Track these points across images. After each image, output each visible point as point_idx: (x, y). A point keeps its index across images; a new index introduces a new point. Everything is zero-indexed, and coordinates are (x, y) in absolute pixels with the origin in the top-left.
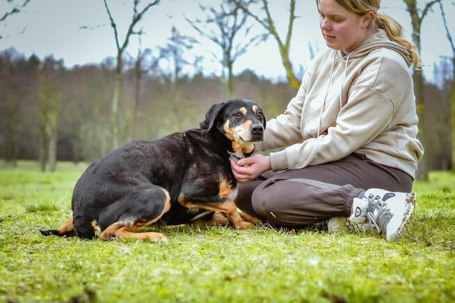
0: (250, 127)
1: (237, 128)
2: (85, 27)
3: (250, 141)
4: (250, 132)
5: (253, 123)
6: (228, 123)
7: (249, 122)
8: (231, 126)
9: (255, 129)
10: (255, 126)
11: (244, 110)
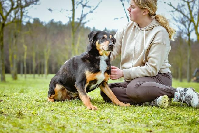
0: (108, 44)
1: (102, 44)
2: (117, 19)
3: (107, 51)
4: (108, 47)
5: (110, 42)
6: (98, 41)
7: (107, 42)
8: (99, 43)
9: (110, 46)
10: (110, 44)
11: (106, 36)
